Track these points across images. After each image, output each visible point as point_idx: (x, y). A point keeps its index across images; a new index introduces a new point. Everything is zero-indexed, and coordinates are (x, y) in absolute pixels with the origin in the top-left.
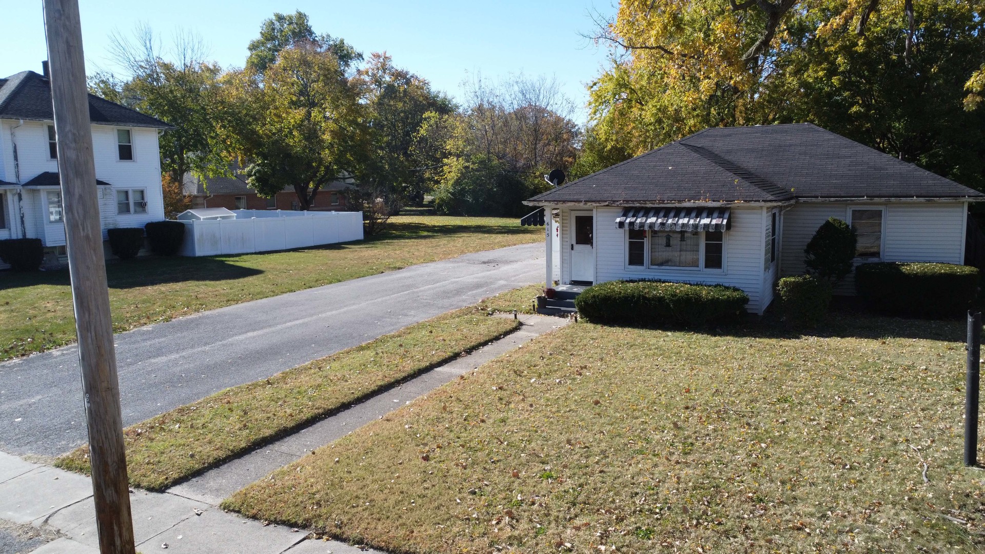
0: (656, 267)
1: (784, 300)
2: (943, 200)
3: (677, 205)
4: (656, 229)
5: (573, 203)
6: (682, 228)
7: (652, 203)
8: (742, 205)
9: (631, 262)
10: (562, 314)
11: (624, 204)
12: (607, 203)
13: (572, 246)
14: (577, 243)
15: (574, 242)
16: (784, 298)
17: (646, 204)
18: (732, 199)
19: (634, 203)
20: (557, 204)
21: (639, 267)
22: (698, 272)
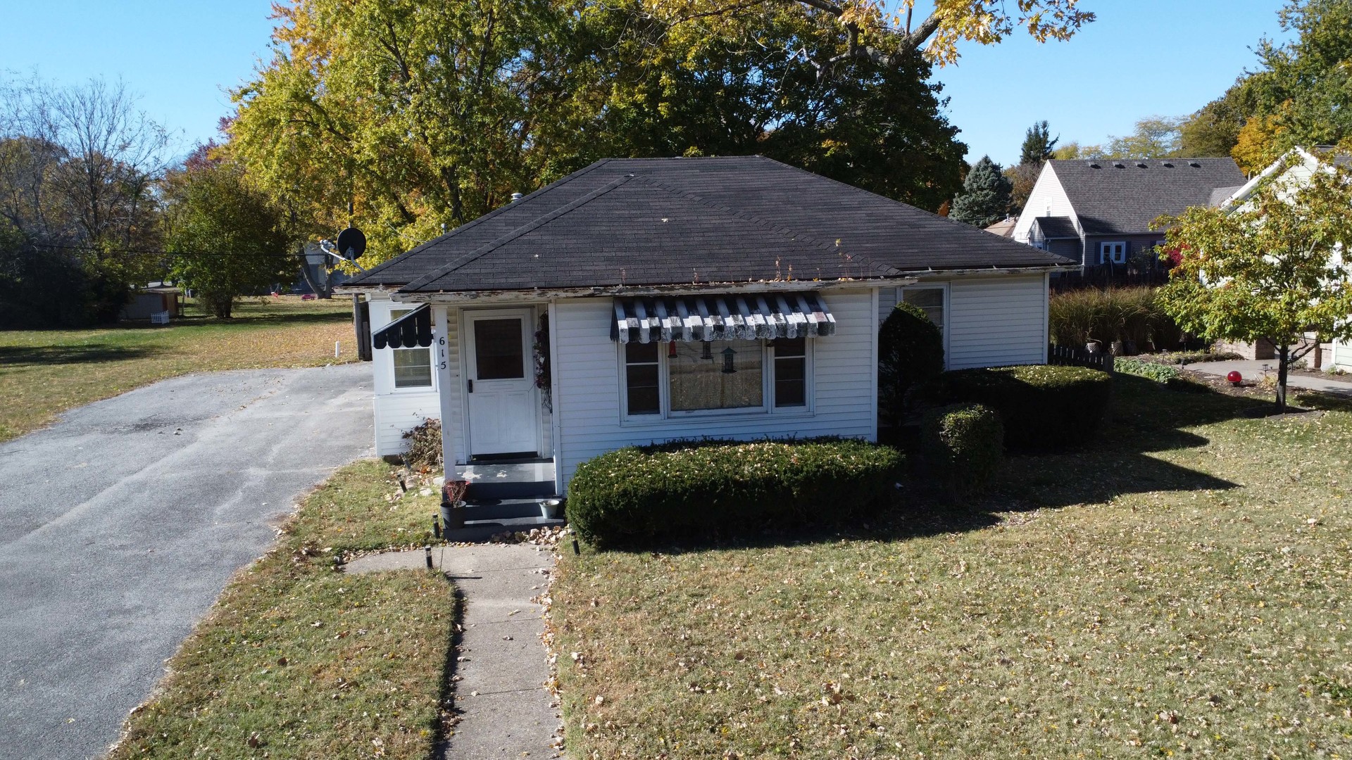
0: (683, 413)
1: (955, 453)
2: (1030, 270)
3: (734, 289)
4: (707, 339)
5: (515, 293)
6: (758, 334)
7: (685, 288)
8: (852, 285)
9: (633, 409)
10: (508, 534)
11: (627, 290)
12: (591, 291)
13: (470, 383)
14: (479, 378)
15: (473, 374)
16: (954, 450)
17: (673, 289)
18: (834, 275)
19: (648, 290)
20: (477, 296)
21: (651, 418)
22: (766, 415)
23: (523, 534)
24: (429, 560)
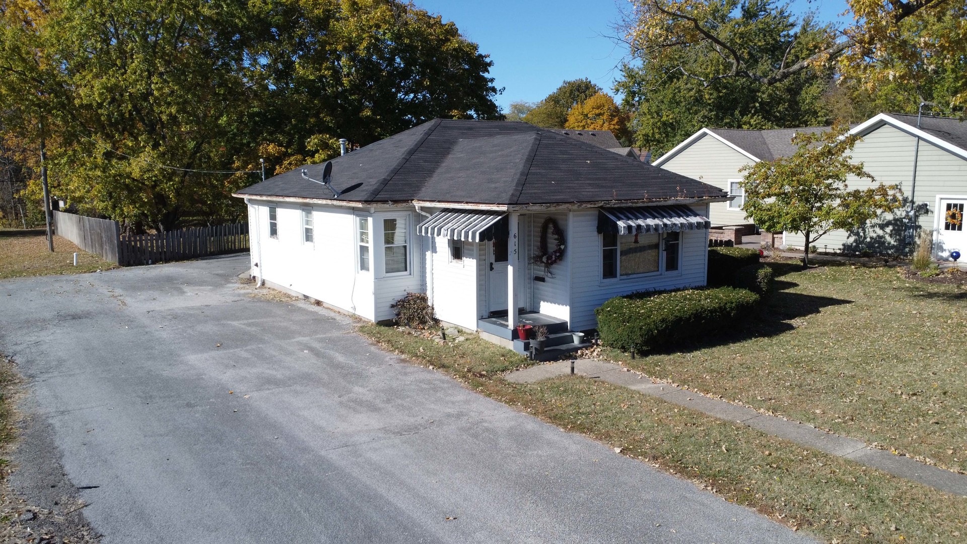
0: (629, 277)
3: (661, 203)
9: (605, 275)
10: (568, 354)
14: (496, 261)
15: (493, 260)
18: (701, 195)
21: (613, 280)
22: (661, 277)
23: (574, 353)
24: (573, 369)
